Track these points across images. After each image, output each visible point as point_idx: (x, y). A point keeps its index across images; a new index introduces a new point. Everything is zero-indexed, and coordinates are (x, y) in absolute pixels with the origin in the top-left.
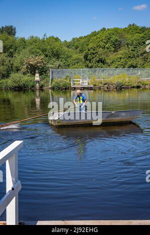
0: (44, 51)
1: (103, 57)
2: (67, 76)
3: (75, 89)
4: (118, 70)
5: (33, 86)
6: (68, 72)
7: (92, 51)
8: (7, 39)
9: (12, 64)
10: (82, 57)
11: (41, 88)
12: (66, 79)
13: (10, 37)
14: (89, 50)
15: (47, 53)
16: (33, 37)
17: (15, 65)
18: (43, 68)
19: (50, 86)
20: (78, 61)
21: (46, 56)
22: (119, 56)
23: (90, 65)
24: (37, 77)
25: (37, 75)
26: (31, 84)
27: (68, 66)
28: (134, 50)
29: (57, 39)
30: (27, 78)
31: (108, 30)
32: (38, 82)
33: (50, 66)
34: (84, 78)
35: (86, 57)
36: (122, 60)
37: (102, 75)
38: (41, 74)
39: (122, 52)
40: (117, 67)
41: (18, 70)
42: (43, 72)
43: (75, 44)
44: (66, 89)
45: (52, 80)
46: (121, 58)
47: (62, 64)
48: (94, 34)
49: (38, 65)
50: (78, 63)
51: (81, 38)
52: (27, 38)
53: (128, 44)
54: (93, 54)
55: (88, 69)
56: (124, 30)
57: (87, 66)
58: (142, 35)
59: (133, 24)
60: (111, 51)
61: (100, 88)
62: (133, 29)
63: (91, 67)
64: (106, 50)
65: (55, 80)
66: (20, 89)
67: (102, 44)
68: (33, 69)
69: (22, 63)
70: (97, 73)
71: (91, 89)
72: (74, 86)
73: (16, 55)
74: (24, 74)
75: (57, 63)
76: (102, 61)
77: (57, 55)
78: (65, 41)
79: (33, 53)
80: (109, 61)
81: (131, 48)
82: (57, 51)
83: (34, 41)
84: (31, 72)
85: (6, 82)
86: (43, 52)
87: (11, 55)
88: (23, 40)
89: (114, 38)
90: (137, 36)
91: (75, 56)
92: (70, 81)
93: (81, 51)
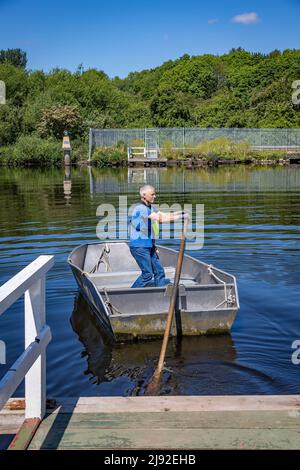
0: (78, 95)
1: (185, 107)
2: (121, 142)
3: (134, 164)
4: (211, 132)
5: (58, 160)
6: (121, 133)
7: (165, 96)
8: (11, 73)
9: (21, 120)
10: (147, 107)
11: (74, 164)
12: (119, 146)
13: (16, 69)
14: (159, 95)
15: (84, 99)
16: (58, 70)
17: (26, 120)
18: (76, 127)
19: (89, 160)
20: (139, 115)
21: (83, 105)
22: (214, 106)
23: (161, 121)
24: (66, 143)
25: (66, 139)
26: (56, 155)
27: (122, 123)
28: (240, 96)
29: (102, 75)
30: (47, 145)
31: (194, 58)
32: (67, 151)
33: (90, 122)
34: (151, 146)
35: (154, 107)
36: (220, 113)
37: (184, 140)
38: (73, 138)
39: (219, 99)
40: (210, 126)
41: (31, 130)
42: (77, 133)
43: (135, 83)
44: (118, 165)
45: (93, 148)
46: (216, 110)
47: (111, 119)
48: (169, 66)
49: (68, 121)
50: (139, 117)
51: (144, 72)
52: (47, 71)
53: (229, 85)
54: (168, 102)
55: (157, 130)
56: (223, 59)
57: (156, 124)
58: (254, 68)
59: (239, 49)
60: (198, 97)
61: (179, 164)
62: (238, 56)
63: (164, 126)
64: (189, 95)
65: (99, 149)
66: (36, 164)
67: (182, 83)
68: (58, 129)
69: (38, 118)
70: (173, 137)
71: (163, 164)
72: (132, 160)
73: (27, 102)
74: (43, 137)
75: (102, 118)
76: (183, 115)
77: (102, 104)
78: (117, 78)
79: (58, 99)
80: (195, 115)
81: (236, 91)
82: (102, 97)
83: (61, 77)
84: (55, 134)
85: (11, 152)
86: (76, 97)
87: (19, 102)
88: (40, 75)
89: (204, 73)
90: (246, 70)
91: (134, 106)
92: (125, 150)
93: (145, 96)
